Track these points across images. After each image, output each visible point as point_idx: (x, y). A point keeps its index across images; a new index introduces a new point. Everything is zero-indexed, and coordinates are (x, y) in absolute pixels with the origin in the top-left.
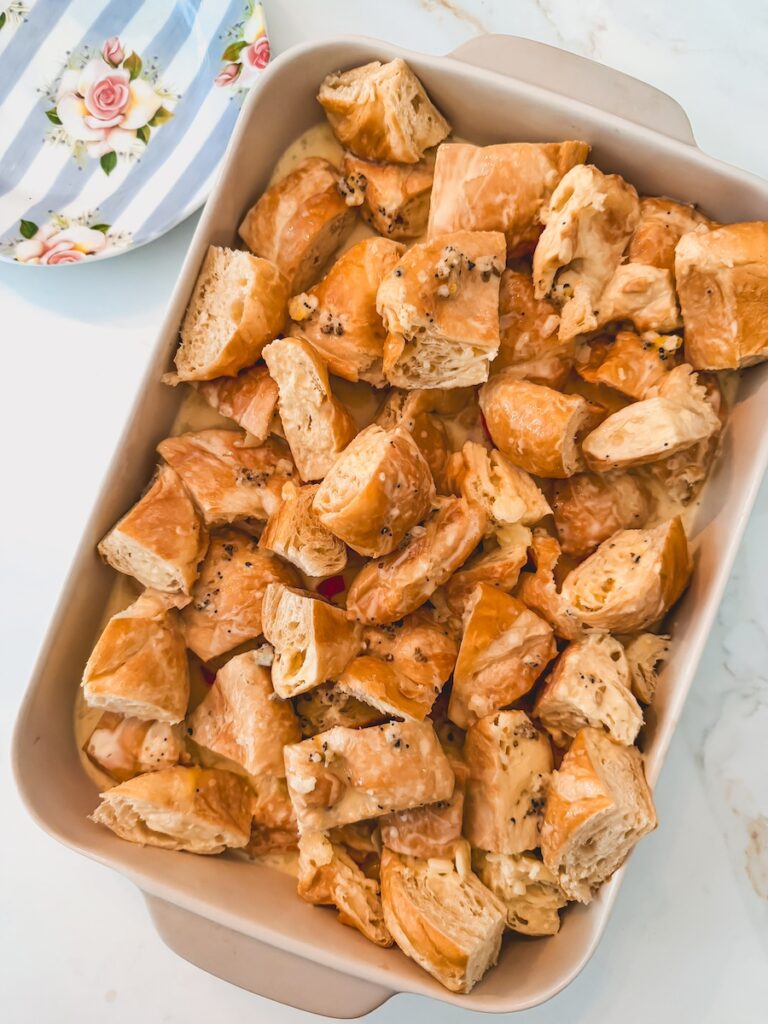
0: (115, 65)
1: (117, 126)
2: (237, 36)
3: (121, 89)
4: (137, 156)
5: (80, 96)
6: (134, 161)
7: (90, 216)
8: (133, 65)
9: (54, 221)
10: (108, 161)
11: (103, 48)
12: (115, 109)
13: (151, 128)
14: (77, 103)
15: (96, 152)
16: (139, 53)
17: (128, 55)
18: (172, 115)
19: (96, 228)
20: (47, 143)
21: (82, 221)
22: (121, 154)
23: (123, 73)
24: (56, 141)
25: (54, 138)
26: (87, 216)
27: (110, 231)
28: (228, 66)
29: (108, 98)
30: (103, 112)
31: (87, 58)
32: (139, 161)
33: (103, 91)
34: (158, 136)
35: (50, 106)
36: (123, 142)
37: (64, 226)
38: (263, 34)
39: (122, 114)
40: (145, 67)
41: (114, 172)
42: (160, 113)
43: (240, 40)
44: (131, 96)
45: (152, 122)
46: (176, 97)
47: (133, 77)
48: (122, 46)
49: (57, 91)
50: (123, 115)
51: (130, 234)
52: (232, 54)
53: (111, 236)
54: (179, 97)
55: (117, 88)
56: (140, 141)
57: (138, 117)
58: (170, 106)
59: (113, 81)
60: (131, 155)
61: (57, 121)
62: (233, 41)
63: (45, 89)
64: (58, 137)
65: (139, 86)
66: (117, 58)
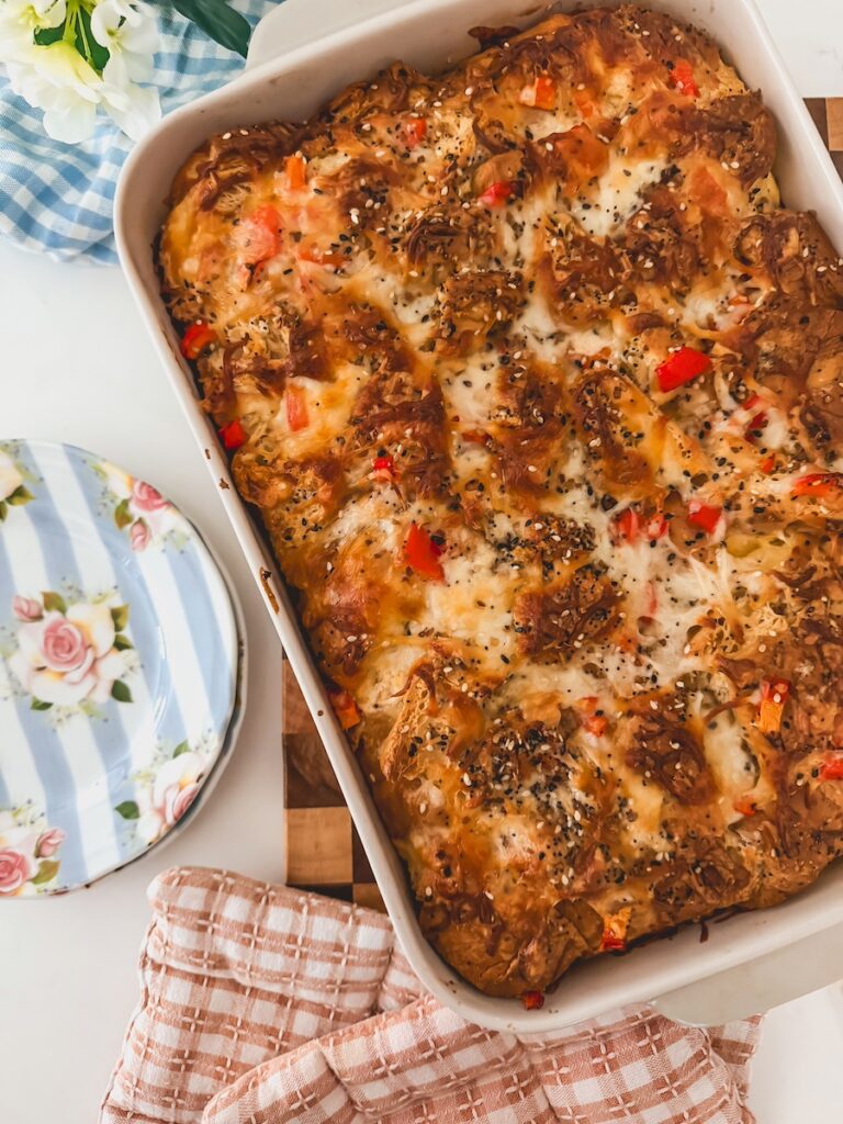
0: (39, 617)
1: (95, 661)
2: (112, 501)
3: (66, 629)
4: (137, 664)
5: (41, 669)
6: (139, 670)
7: (161, 749)
8: (52, 601)
9: (139, 782)
10: (120, 692)
11: (16, 615)
12: (78, 649)
13: (122, 633)
14: (44, 676)
15: (103, 695)
16: (48, 589)
17: (40, 600)
18: (126, 607)
19: (176, 754)
20: (59, 730)
21: (159, 759)
22: (123, 676)
23: (52, 616)
24: (65, 720)
25: (60, 720)
26: (158, 752)
27: (192, 744)
28: (132, 529)
29: (63, 646)
30: (71, 661)
31: (13, 635)
32: (142, 666)
33: (55, 646)
34: (135, 632)
35: (28, 701)
36: (114, 666)
37: (151, 778)
38: (133, 480)
39: (88, 646)
40: (64, 594)
41: (134, 695)
42: (116, 615)
43: (119, 502)
44: (79, 627)
45: (118, 628)
46: (114, 591)
47: (63, 610)
48: (28, 598)
49: (20, 684)
50: (90, 646)
51: (210, 731)
52: (123, 518)
53: (197, 748)
54: (116, 587)
55: (61, 632)
56: (125, 652)
57: (103, 636)
58: (117, 602)
59: (53, 629)
60: (131, 668)
61: (46, 706)
62: (113, 508)
63: (8, 693)
64: (61, 716)
65: (76, 613)
66: (34, 611)
